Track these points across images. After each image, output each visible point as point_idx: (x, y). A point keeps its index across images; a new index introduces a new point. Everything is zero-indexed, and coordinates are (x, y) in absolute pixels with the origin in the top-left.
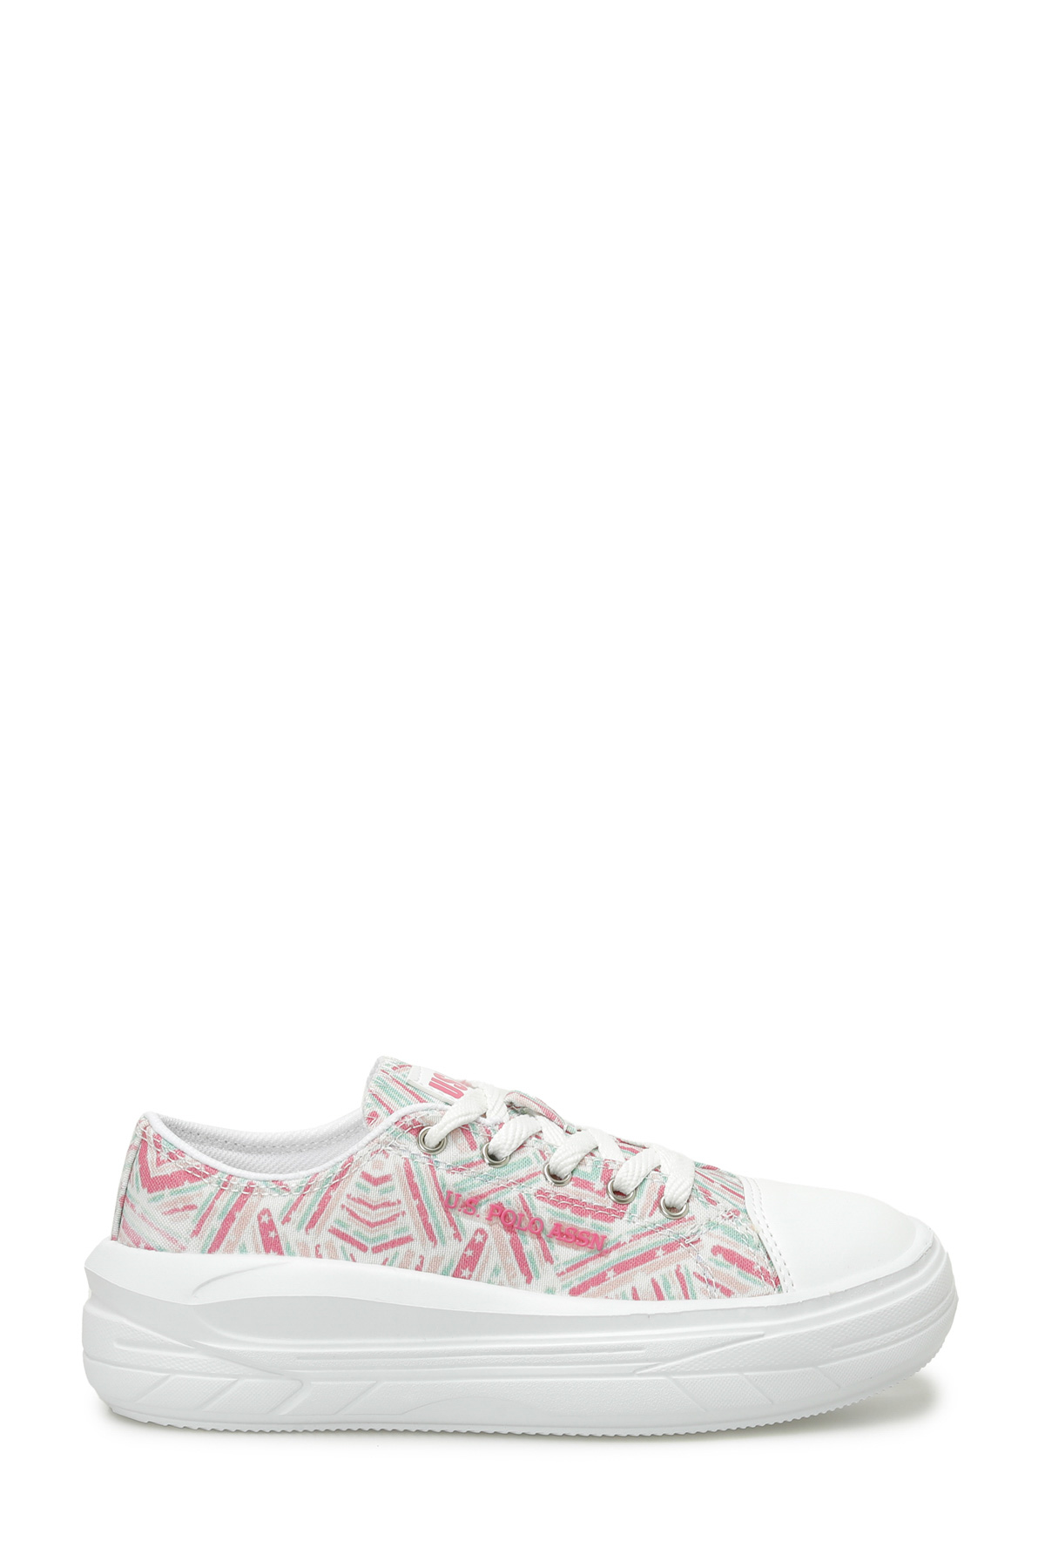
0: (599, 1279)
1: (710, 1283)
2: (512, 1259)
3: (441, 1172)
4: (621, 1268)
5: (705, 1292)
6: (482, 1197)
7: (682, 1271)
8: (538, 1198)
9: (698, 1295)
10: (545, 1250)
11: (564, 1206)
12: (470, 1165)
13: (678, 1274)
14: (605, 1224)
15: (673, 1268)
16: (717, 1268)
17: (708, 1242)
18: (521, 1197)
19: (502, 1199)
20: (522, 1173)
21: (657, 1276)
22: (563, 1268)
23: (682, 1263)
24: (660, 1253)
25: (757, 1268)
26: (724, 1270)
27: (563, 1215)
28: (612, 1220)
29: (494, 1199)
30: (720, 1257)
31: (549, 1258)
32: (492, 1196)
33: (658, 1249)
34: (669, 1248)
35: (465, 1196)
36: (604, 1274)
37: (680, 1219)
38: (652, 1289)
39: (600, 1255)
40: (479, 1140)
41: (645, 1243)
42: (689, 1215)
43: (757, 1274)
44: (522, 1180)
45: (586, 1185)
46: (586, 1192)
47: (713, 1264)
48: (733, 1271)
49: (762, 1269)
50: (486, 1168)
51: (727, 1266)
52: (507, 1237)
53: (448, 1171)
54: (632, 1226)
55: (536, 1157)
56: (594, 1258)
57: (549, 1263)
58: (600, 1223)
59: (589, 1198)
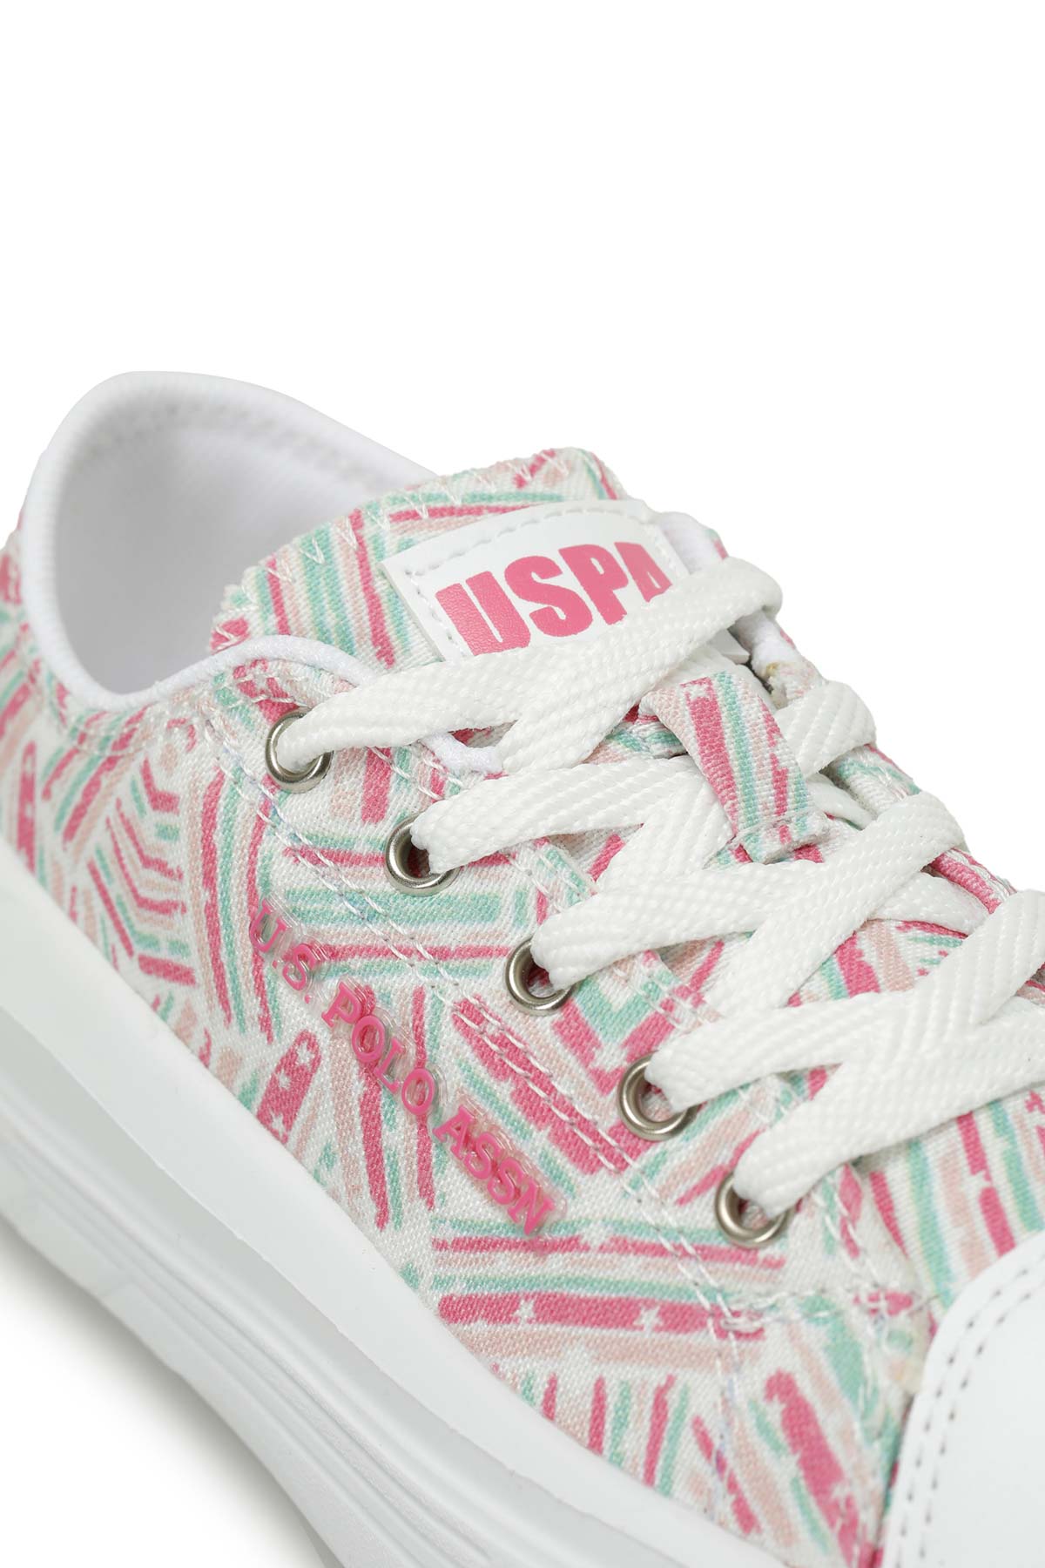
0: (499, 1309)
1: (721, 1465)
2: (357, 1149)
3: (275, 843)
4: (555, 1308)
5: (698, 1487)
6: (334, 954)
7: (673, 1398)
8: (456, 1020)
9: (679, 1488)
10: (425, 1166)
11: (501, 1072)
12: (342, 857)
13: (660, 1405)
14: (571, 1170)
15: (657, 1377)
16: (755, 1439)
17: (776, 1354)
18: (419, 996)
19: (376, 983)
20: (452, 935)
21: (615, 1375)
22: (449, 1234)
23: (685, 1377)
24: (649, 1318)
25: (839, 1492)
26: (765, 1453)
27: (489, 1096)
28: (592, 1167)
29: (359, 973)
30: (775, 1412)
31: (426, 1190)
32: (357, 963)
33: (649, 1304)
34: (680, 1317)
35: (300, 932)
36: (512, 1303)
37: (742, 1251)
38: (588, 1405)
39: (528, 1246)
40: (399, 800)
41: (631, 1272)
42: (774, 1251)
43: (830, 1510)
44: (441, 954)
45: (580, 1039)
46: (570, 1059)
47: (750, 1423)
48: (785, 1469)
49: (849, 1502)
50: (379, 883)
51: (776, 1448)
52: (358, 1087)
53: (288, 851)
54: (629, 1211)
55: (520, 905)
56: (512, 1246)
57: (422, 1202)
58: (561, 1159)
59: (572, 1082)
